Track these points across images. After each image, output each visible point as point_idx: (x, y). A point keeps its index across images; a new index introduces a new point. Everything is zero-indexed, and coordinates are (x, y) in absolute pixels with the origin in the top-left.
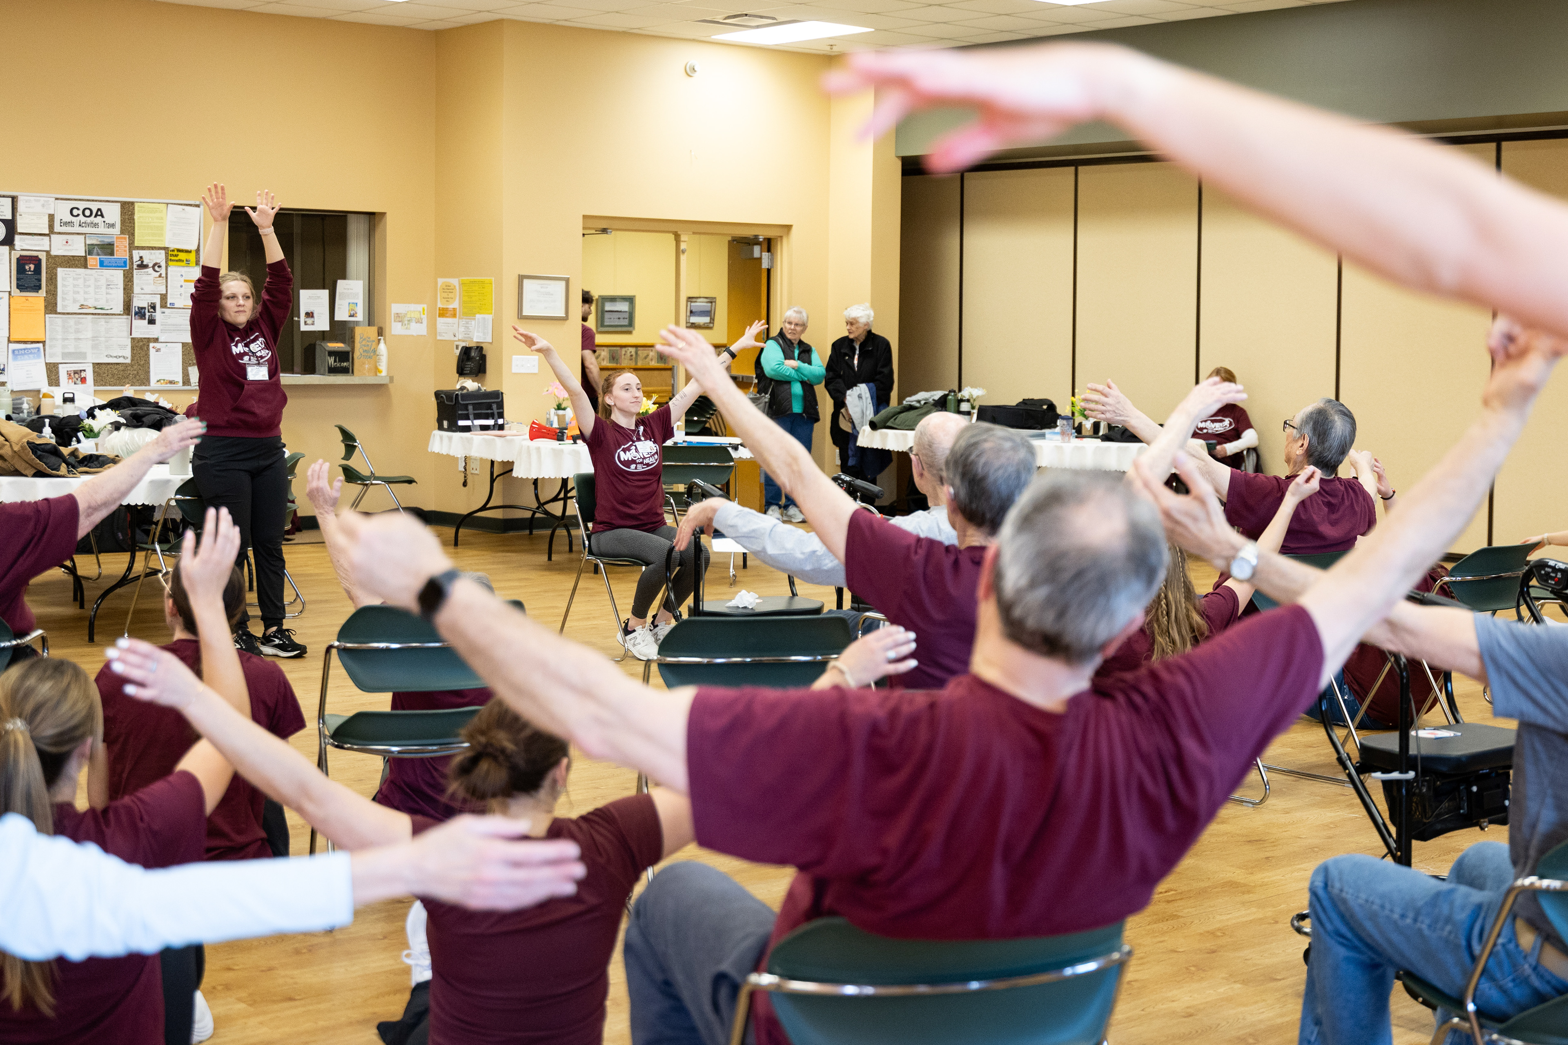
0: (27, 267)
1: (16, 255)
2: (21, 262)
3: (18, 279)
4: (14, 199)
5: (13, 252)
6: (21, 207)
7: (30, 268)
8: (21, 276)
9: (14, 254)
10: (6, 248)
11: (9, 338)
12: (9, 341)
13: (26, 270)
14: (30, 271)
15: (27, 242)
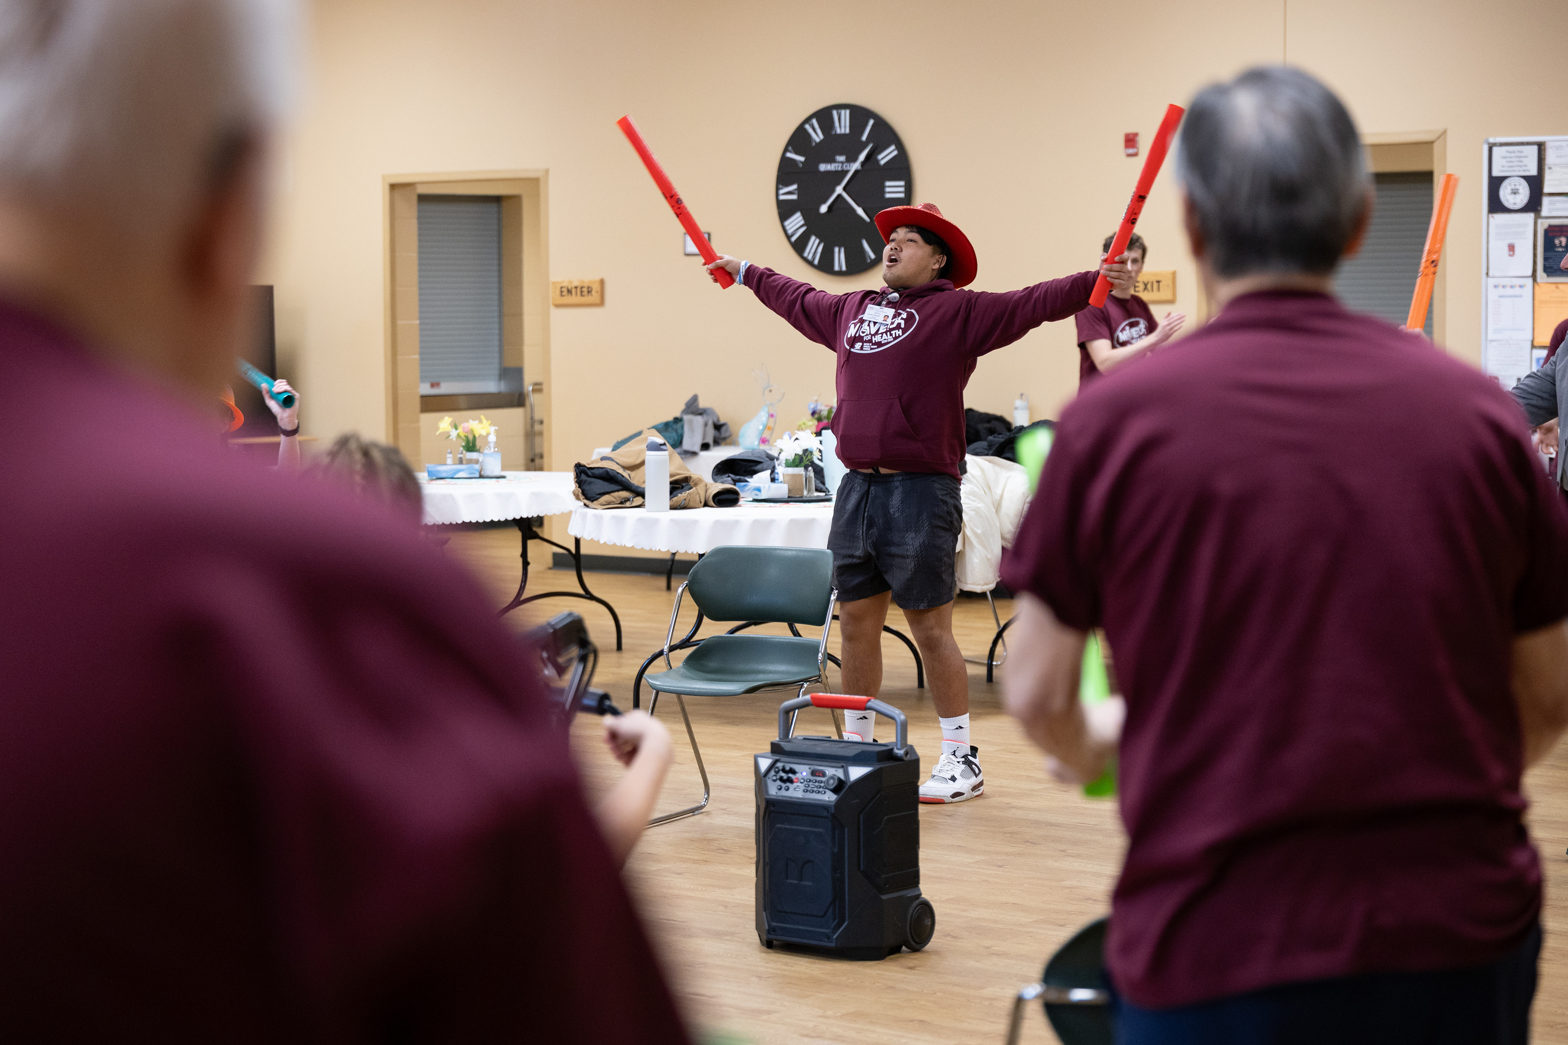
0: (1557, 242)
1: (1543, 225)
2: (1550, 234)
3: (1546, 259)
4: (1541, 147)
5: (1540, 221)
6: (1551, 158)
7: (1561, 242)
8: (1549, 254)
9: (1542, 224)
10: (1530, 217)
11: (1532, 341)
12: (1533, 347)
13: (1555, 246)
14: (1561, 246)
15: (1558, 206)
